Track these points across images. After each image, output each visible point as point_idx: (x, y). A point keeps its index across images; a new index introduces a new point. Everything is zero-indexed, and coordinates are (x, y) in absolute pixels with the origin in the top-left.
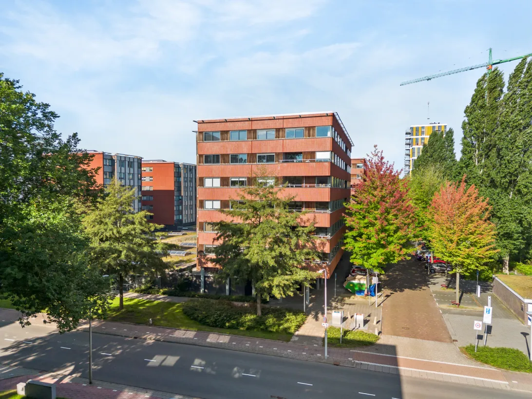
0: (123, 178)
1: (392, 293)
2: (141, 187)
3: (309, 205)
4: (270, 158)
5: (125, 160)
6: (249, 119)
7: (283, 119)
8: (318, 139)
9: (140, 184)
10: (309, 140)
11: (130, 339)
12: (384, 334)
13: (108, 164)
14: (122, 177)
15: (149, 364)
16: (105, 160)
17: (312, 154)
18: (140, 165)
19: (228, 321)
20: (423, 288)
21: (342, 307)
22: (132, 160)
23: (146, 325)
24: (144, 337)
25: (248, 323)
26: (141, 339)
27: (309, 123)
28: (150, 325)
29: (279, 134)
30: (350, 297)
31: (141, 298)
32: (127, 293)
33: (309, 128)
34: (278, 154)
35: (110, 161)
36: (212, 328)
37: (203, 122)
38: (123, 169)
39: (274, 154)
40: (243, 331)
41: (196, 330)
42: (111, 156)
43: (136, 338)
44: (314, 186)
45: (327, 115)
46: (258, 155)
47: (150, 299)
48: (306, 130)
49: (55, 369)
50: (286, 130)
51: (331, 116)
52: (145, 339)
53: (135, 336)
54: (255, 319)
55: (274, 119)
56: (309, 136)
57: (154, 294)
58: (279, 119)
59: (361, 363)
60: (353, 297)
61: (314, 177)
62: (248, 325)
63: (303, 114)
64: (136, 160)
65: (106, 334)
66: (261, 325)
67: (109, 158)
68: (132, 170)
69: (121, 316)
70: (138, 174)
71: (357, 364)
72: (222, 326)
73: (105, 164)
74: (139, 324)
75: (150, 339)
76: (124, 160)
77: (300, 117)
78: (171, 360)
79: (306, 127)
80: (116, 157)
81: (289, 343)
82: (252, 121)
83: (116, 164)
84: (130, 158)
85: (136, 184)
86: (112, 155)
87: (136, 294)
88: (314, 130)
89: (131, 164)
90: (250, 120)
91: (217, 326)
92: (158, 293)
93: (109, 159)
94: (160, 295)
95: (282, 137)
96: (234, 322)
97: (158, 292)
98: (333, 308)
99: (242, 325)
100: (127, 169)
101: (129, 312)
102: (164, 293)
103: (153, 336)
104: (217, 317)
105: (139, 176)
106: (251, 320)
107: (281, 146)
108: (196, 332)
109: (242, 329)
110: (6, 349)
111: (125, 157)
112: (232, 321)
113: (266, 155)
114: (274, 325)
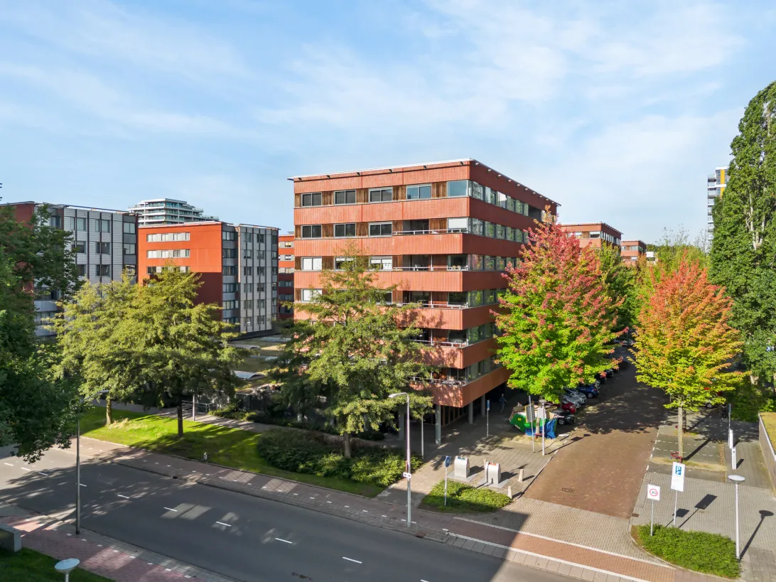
0: (249, 257)
1: (585, 435)
2: (277, 268)
3: (438, 296)
4: (385, 230)
5: (253, 233)
6: (358, 173)
7: (403, 172)
8: (449, 200)
9: (275, 265)
10: (438, 202)
11: (168, 478)
12: (525, 496)
13: (228, 238)
14: (249, 255)
15: (166, 515)
16: (224, 233)
17: (442, 222)
18: (276, 239)
19: (303, 462)
20: (648, 429)
21: (488, 452)
22: (262, 233)
23: (200, 461)
24: (185, 477)
25: (327, 467)
26: (181, 479)
27: (437, 176)
28: (204, 461)
29: (397, 195)
30: (512, 438)
31: (217, 424)
32: (205, 415)
33: (439, 185)
34: (396, 223)
35: (232, 234)
36: (281, 470)
37: (300, 180)
38: (250, 244)
39: (391, 223)
40: (320, 477)
41: (257, 471)
42: (234, 227)
43: (175, 478)
44: (445, 270)
45: (462, 164)
46: (370, 224)
47: (227, 425)
48: (434, 187)
49: (51, 511)
50: (407, 187)
51: (468, 165)
52: (186, 480)
53: (175, 475)
54: (339, 462)
55: (391, 172)
56: (438, 196)
57: (237, 419)
58: (397, 172)
59: (457, 538)
60: (518, 437)
61: (446, 256)
62: (327, 470)
63: (428, 164)
64: (269, 233)
65: (143, 470)
66: (344, 471)
67: (231, 230)
68: (262, 245)
69: (175, 447)
70: (272, 251)
71: (452, 538)
72: (294, 469)
73: (224, 238)
74: (191, 458)
75: (192, 480)
76: (251, 232)
77: (425, 168)
78: (196, 512)
79: (433, 183)
80: (239, 228)
81: (374, 499)
82: (362, 176)
83: (239, 238)
84: (260, 229)
85: (269, 264)
86: (235, 225)
87: (214, 418)
88: (444, 186)
89: (261, 238)
90: (359, 175)
91: (287, 469)
92: (242, 418)
93: (230, 232)
94: (244, 421)
95: (402, 198)
96: (311, 464)
97: (243, 416)
98: (473, 452)
99: (320, 469)
100: (256, 244)
101: (189, 441)
102: (249, 419)
103: (197, 477)
104: (290, 455)
105: (275, 253)
106: (332, 463)
107: (400, 213)
108: (254, 475)
109: (319, 474)
110: (13, 481)
111: (253, 229)
112: (307, 462)
113: (380, 224)
114: (362, 472)
